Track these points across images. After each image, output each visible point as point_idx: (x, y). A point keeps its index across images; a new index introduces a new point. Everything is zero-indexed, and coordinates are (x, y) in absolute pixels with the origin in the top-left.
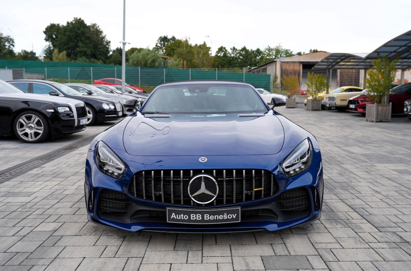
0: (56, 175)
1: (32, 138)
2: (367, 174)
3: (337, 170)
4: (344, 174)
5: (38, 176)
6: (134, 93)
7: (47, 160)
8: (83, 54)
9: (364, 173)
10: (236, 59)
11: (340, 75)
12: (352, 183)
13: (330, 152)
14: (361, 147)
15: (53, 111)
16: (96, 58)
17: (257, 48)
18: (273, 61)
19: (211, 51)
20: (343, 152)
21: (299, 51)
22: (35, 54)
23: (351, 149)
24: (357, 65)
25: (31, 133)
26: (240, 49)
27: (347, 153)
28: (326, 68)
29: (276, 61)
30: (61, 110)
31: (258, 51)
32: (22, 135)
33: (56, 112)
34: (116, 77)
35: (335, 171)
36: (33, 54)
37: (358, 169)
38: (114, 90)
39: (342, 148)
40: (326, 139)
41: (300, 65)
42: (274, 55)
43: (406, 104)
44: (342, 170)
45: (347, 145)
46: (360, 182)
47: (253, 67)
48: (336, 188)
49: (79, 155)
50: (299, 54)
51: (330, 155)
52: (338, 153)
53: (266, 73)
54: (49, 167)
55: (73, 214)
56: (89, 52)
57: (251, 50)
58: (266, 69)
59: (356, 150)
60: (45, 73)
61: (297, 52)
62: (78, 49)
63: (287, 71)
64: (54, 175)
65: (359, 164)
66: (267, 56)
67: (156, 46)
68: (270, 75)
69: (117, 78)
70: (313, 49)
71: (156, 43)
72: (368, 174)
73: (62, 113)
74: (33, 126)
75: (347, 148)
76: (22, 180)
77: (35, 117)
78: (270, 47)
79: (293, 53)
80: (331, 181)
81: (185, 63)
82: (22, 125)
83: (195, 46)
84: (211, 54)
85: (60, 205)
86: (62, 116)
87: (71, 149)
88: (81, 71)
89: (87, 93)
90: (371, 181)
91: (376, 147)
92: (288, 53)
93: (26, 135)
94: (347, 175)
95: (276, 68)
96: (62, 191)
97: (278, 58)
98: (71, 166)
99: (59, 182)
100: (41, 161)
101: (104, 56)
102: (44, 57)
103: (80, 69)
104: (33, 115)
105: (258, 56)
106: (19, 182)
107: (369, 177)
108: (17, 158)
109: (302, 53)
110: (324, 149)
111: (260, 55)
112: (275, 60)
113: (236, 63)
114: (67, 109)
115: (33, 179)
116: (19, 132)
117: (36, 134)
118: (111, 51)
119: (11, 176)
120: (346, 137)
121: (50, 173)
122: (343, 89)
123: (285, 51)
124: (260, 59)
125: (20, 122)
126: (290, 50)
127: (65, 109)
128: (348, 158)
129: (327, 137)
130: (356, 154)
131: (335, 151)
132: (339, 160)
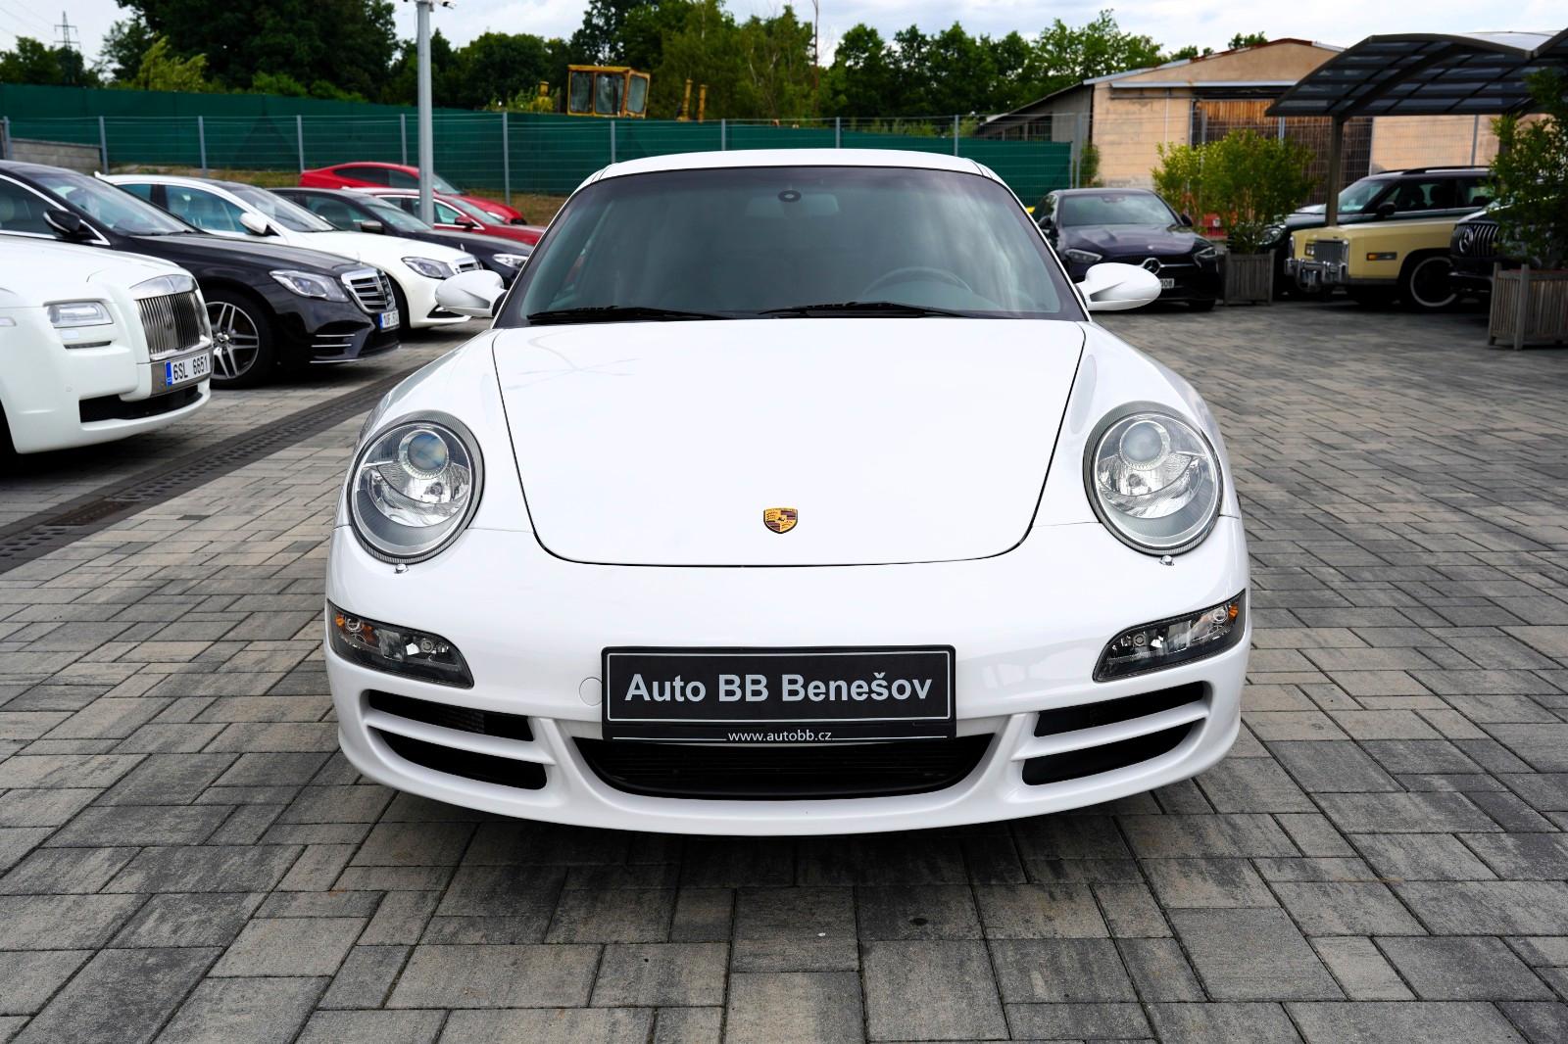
3: (1508, 669)
10: (922, 79)
13: (1417, 537)
18: (1082, 88)
19: (816, 46)
21: (1185, 45)
23: (1525, 519)
26: (937, 37)
27: (1517, 548)
28: (1326, 111)
29: (1092, 87)
31: (1013, 42)
35: (1496, 679)
39: (1475, 511)
40: (1369, 456)
42: (1080, 64)
44: (1532, 666)
45: (1491, 495)
47: (993, 114)
50: (1189, 55)
51: (1427, 559)
52: (1470, 546)
53: (1050, 138)
57: (985, 41)
58: (1049, 119)
61: (1176, 51)
66: (1052, 66)
67: (588, 23)
68: (1067, 148)
70: (1245, 35)
71: (586, 13)
75: (1499, 514)
78: (1063, 28)
79: (1163, 52)
83: (748, 26)
84: (816, 59)
92: (1141, 54)
95: (1091, 117)
97: (1099, 74)
105: (1013, 68)
109: (1200, 54)
110: (1380, 519)
111: (1021, 65)
112: (1086, 82)
113: (922, 99)
120: (1466, 442)
123: (1128, 43)
124: (1021, 78)
126: (1148, 41)
128: (1535, 578)
129: (1374, 445)
131: (1442, 528)
132: (1491, 593)
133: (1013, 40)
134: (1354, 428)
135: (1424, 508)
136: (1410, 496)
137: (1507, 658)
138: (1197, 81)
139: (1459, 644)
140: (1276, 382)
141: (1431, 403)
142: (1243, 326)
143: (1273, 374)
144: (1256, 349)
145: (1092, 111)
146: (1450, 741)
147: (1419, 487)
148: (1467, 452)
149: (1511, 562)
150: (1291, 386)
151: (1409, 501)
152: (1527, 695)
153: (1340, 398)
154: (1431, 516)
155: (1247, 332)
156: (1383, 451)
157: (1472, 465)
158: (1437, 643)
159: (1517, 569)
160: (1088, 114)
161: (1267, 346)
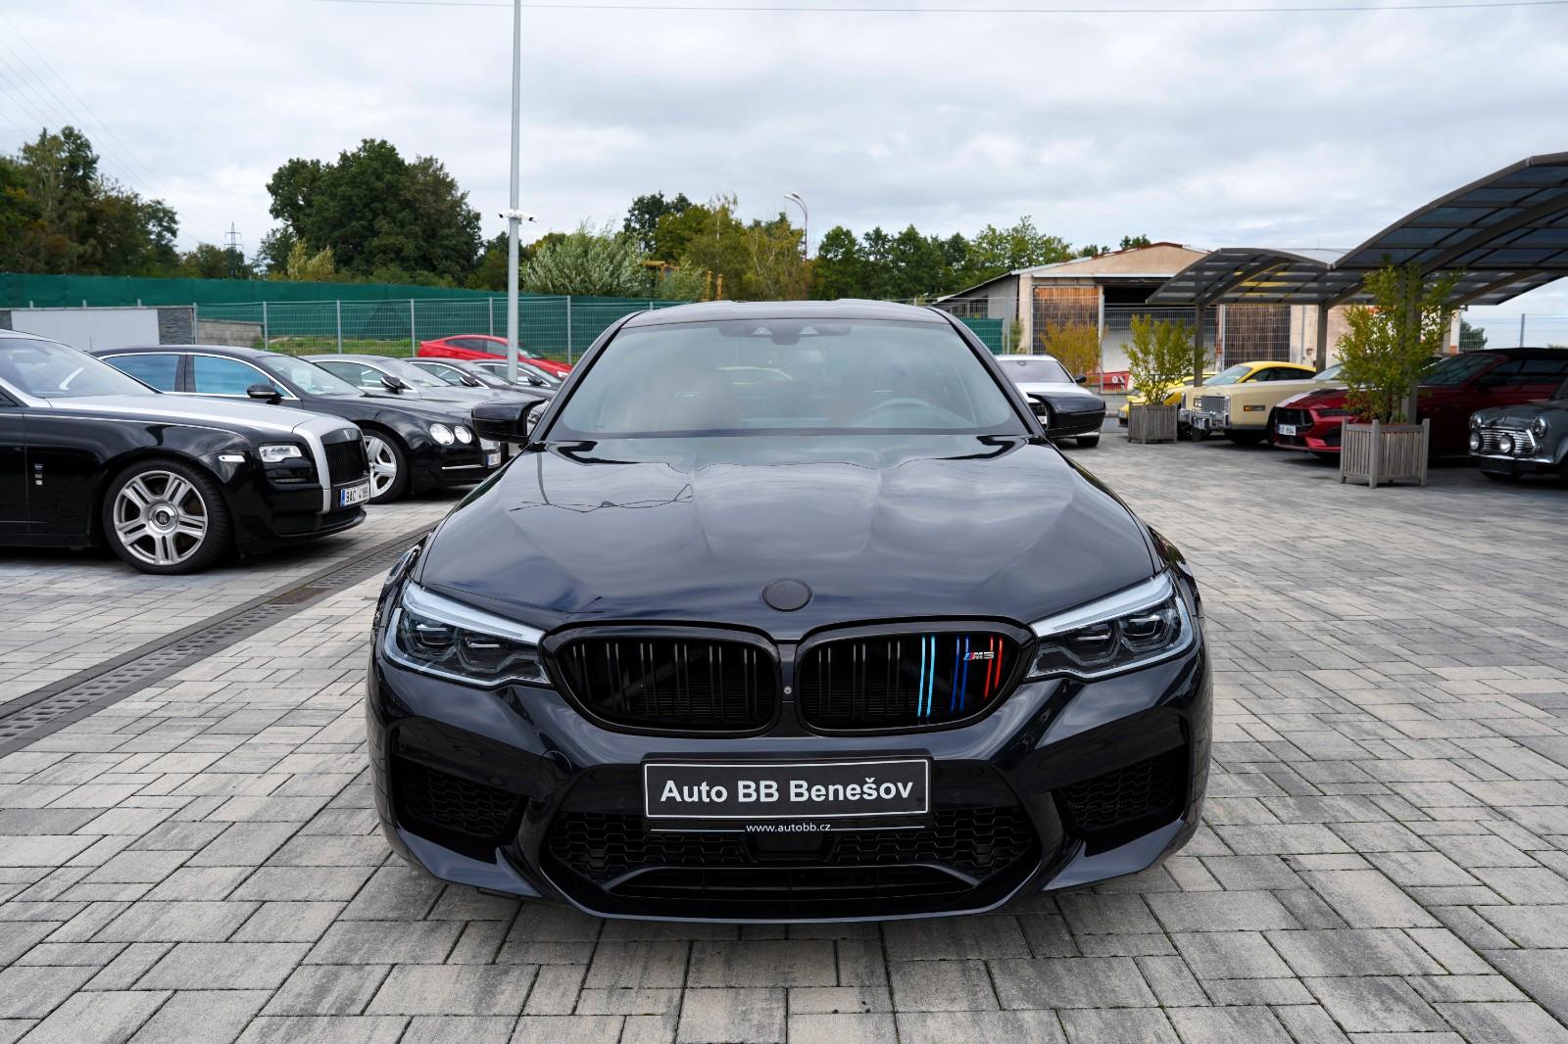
0: (212, 721)
1: (167, 557)
2: (1421, 715)
3: (1303, 697)
4: (1334, 718)
5: (145, 724)
6: (549, 385)
7: (199, 650)
8: (392, 256)
9: (1409, 711)
10: (886, 268)
11: (1227, 322)
12: (1381, 764)
13: (1250, 611)
14: (1360, 592)
15: (240, 459)
16: (433, 269)
17: (955, 233)
18: (1010, 277)
19: (805, 243)
20: (1299, 614)
21: (1088, 244)
22: (241, 256)
24: (1297, 290)
25: (164, 538)
26: (897, 236)
27: (1317, 619)
28: (1192, 300)
29: (1018, 276)
30: (271, 456)
31: (957, 243)
32: (132, 545)
33: (253, 464)
34: (491, 330)
35: (1293, 703)
36: (233, 256)
37: (1380, 692)
38: (479, 376)
39: (1292, 594)
41: (1095, 287)
42: (1008, 258)
43: (1476, 422)
44: (1319, 695)
45: (1303, 582)
46: (1412, 758)
47: (942, 296)
48: (1325, 789)
49: (323, 626)
50: (1090, 252)
51: (1255, 626)
52: (1285, 618)
53: (986, 316)
54: (198, 680)
55: (227, 941)
56: (410, 249)
57: (935, 239)
58: (985, 301)
59: (1342, 601)
60: (262, 319)
61: (1082, 249)
62: (376, 242)
63: (1056, 307)
64: (204, 723)
65: (1378, 667)
66: (988, 260)
67: (627, 226)
68: (999, 324)
69: (495, 335)
70: (1132, 237)
71: (626, 219)
72: (1429, 717)
73: (275, 466)
74: (171, 513)
76: (75, 745)
77: (177, 481)
78: (994, 231)
79: (1071, 250)
80: (1293, 755)
81: (719, 282)
82: (132, 512)
83: (751, 228)
84: (805, 253)
85: (187, 881)
86: (274, 478)
87: (300, 600)
88: (378, 310)
89: (387, 386)
90: (1450, 751)
91: (1412, 589)
92: (1054, 250)
93: (147, 543)
94: (1346, 722)
95: (1018, 300)
96: (214, 802)
97: (1022, 266)
98: (282, 676)
99: (211, 758)
100: (176, 654)
101: (458, 263)
102: (268, 266)
103: (376, 306)
104: (172, 475)
105: (958, 261)
106: (60, 756)
107: (1433, 731)
108: (94, 637)
109: (1100, 251)
110: (1226, 599)
111: (963, 258)
112: (1013, 273)
113: (886, 284)
114: (295, 452)
115: (121, 738)
116: (120, 535)
117: (183, 542)
118: (482, 244)
119: (41, 723)
121: (195, 713)
122: (1251, 369)
123: (1045, 242)
124: (964, 268)
125: (124, 497)
126: (1060, 241)
127: (287, 450)
128: (1328, 639)
129: (1225, 547)
130: (1351, 623)
131: (1267, 606)
132: (1296, 649)
133: (957, 240)
134: (1212, 536)
135: (1256, 593)
136: (1247, 584)
137: (1303, 691)
138: (1097, 272)
139: (1271, 681)
140: (1157, 502)
141: (1267, 517)
142: (1133, 459)
143: (1155, 495)
144: (1143, 478)
145: (1018, 295)
146: (1260, 742)
147: (1254, 577)
148: (1290, 552)
149: (1312, 628)
150: (1168, 505)
151: (1246, 587)
152: (1313, 714)
153: (1203, 514)
154: (1261, 597)
155: (1137, 464)
156: (1231, 552)
157: (1293, 562)
158: (1257, 681)
159: (1316, 632)
160: (1016, 298)
161: (1151, 474)
